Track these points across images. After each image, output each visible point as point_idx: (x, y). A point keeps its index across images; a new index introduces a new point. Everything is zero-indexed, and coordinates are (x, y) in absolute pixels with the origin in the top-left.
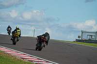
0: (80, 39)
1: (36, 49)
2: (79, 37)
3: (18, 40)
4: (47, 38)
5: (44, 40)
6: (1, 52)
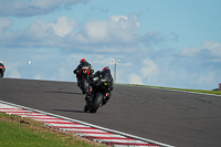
6: (36, 124)
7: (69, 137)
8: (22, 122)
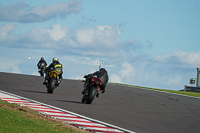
0: (194, 85)
1: (83, 102)
2: (192, 82)
3: (57, 85)
4: (102, 79)
5: (97, 82)
6: (32, 112)
7: (59, 124)
8: (21, 110)
